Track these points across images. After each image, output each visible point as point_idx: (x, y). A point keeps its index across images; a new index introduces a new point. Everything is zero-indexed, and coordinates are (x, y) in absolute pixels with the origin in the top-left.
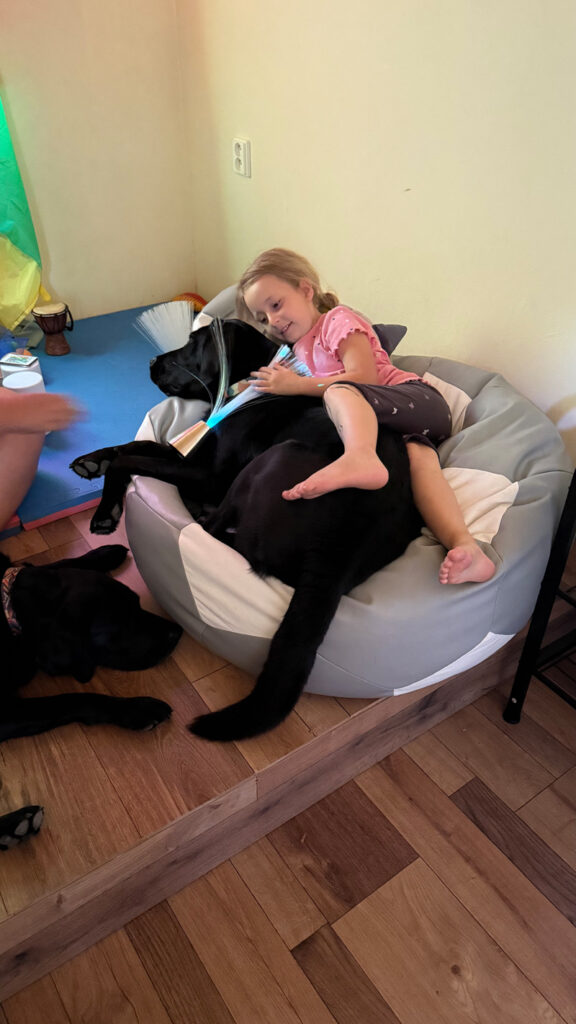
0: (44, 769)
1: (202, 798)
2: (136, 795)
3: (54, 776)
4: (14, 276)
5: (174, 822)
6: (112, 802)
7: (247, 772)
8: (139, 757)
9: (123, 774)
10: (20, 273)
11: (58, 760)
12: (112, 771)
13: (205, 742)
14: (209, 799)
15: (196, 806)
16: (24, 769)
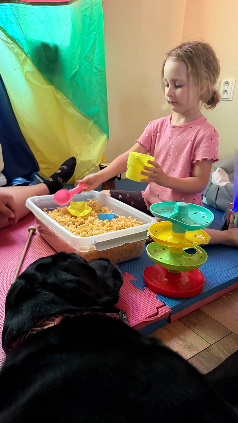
4: (90, 143)
10: (95, 142)
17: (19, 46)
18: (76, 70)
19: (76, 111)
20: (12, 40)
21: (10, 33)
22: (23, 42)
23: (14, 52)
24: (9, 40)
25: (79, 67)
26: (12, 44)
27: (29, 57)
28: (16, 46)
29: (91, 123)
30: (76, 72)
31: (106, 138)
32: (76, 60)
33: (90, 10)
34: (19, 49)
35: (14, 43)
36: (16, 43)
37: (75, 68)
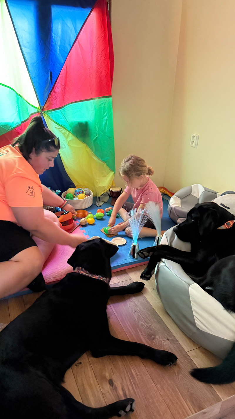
0: (130, 380)
1: (201, 408)
2: (171, 400)
3: (134, 383)
5: (189, 417)
6: (161, 401)
7: (218, 400)
8: (169, 382)
9: (164, 389)
11: (136, 377)
12: (159, 386)
13: (198, 381)
14: (204, 409)
15: (198, 411)
16: (122, 378)
17: (65, 129)
18: (97, 136)
19: (97, 159)
20: (61, 127)
21: (60, 123)
22: (67, 125)
23: (62, 133)
24: (60, 127)
25: (98, 135)
26: (61, 129)
27: (70, 132)
28: (63, 129)
29: (105, 165)
30: (97, 137)
31: (114, 174)
32: (97, 131)
33: (104, 104)
34: (65, 130)
35: (62, 128)
36: (63, 127)
37: (96, 136)
